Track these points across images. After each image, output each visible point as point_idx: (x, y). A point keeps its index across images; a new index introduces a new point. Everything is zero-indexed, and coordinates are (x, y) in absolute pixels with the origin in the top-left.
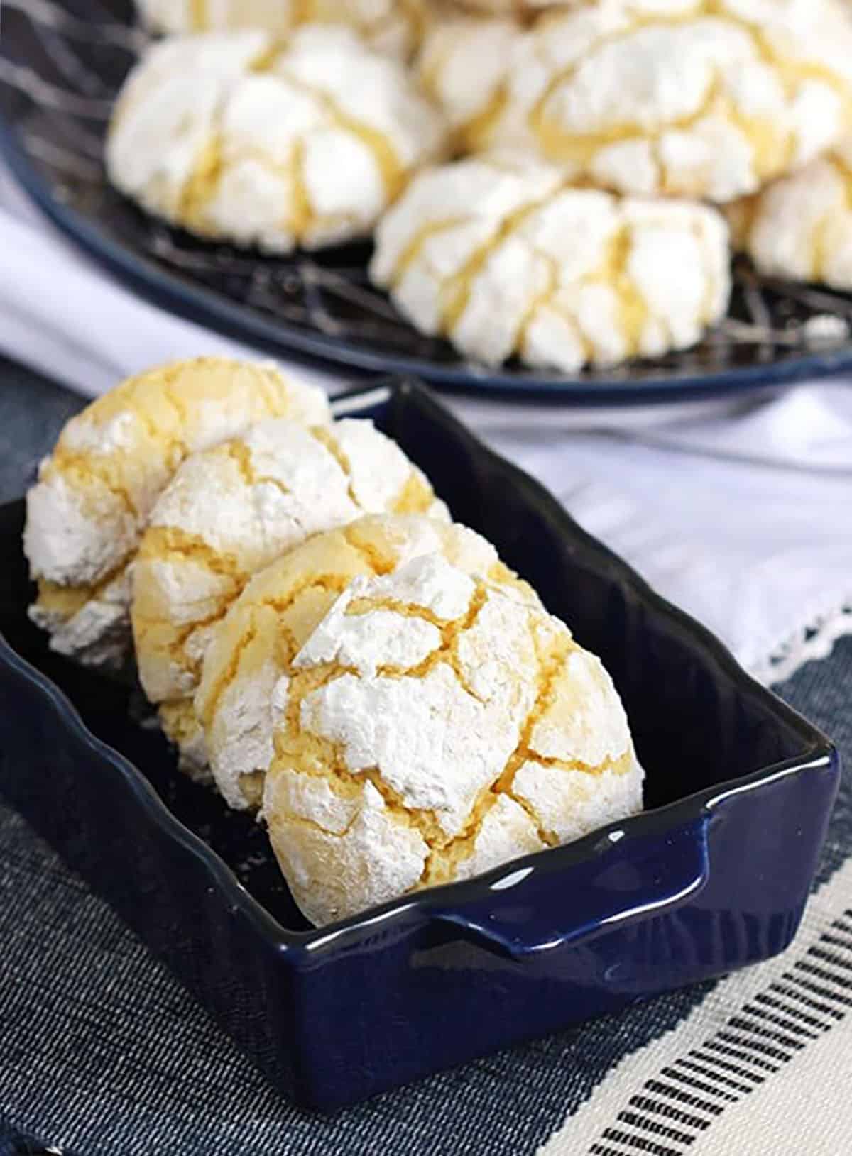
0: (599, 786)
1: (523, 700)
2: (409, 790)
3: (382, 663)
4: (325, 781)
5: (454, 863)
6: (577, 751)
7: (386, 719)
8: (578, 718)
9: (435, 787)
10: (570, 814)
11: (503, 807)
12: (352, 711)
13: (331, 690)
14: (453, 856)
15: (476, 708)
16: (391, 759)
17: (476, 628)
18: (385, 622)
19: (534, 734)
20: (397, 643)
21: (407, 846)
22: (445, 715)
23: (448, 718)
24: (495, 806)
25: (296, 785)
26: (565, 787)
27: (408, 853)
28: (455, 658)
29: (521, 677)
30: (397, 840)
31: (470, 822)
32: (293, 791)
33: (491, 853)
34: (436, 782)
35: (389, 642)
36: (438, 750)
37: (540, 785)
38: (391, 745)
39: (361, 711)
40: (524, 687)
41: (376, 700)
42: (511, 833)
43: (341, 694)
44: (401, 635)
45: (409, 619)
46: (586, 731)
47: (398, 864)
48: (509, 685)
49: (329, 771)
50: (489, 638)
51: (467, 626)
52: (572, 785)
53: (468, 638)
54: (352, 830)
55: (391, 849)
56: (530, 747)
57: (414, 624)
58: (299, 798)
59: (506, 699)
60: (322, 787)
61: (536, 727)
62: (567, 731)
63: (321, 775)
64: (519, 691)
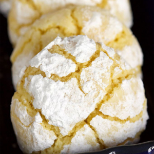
0: (123, 127)
1: (99, 96)
2: (50, 119)
3: (53, 73)
4: (26, 108)
5: (64, 144)
6: (117, 114)
7: (48, 94)
8: (120, 103)
9: (59, 121)
10: (110, 135)
11: (85, 129)
12: (38, 88)
13: (33, 79)
14: (64, 141)
15: (81, 96)
16: (46, 108)
17: (90, 67)
18: (58, 59)
19: (102, 106)
20: (60, 68)
21: (48, 136)
22: (70, 97)
23: (70, 98)
24: (82, 129)
25: (18, 106)
26: (109, 126)
27: (48, 138)
28: (79, 77)
29: (101, 88)
30: (44, 134)
31: (72, 132)
32: (16, 107)
33: (76, 144)
34: (60, 119)
35: (58, 67)
36: (63, 109)
37: (100, 124)
38: (47, 103)
39: (41, 89)
40: (101, 91)
41: (46, 87)
42: (86, 138)
43: (37, 81)
44: (62, 65)
45: (67, 60)
46: (122, 108)
47: (43, 141)
48: (96, 89)
49: (28, 105)
50: (93, 72)
51: (87, 66)
52: (112, 126)
53: (86, 71)
54: (30, 126)
55: (42, 136)
56: (100, 110)
57: (68, 62)
58: (17, 110)
59: (94, 94)
60: (24, 110)
61: (103, 105)
62: (114, 108)
63: (25, 105)
64: (99, 93)
